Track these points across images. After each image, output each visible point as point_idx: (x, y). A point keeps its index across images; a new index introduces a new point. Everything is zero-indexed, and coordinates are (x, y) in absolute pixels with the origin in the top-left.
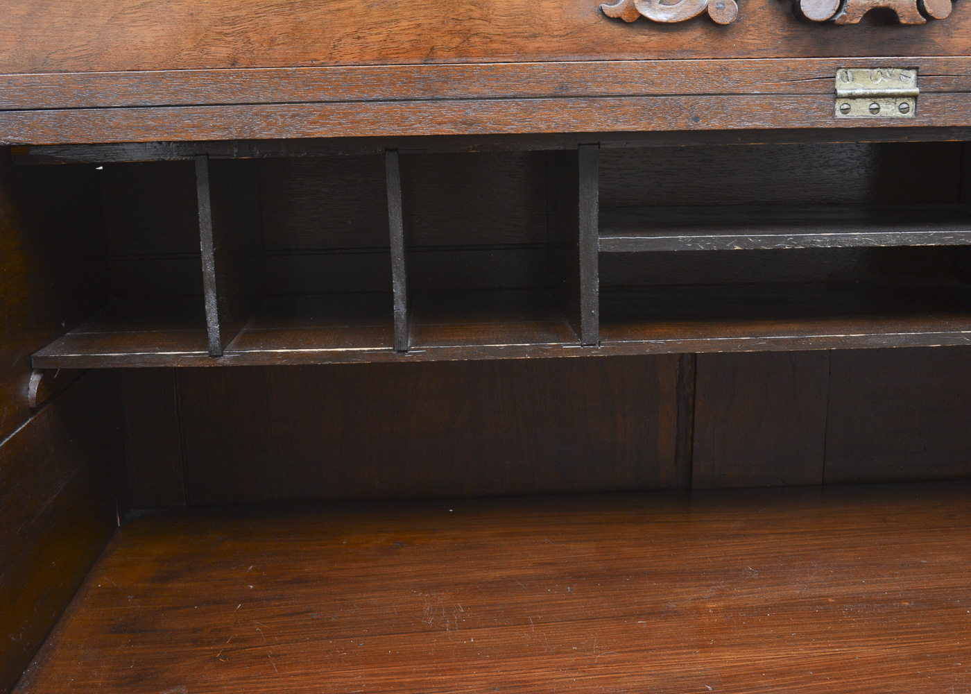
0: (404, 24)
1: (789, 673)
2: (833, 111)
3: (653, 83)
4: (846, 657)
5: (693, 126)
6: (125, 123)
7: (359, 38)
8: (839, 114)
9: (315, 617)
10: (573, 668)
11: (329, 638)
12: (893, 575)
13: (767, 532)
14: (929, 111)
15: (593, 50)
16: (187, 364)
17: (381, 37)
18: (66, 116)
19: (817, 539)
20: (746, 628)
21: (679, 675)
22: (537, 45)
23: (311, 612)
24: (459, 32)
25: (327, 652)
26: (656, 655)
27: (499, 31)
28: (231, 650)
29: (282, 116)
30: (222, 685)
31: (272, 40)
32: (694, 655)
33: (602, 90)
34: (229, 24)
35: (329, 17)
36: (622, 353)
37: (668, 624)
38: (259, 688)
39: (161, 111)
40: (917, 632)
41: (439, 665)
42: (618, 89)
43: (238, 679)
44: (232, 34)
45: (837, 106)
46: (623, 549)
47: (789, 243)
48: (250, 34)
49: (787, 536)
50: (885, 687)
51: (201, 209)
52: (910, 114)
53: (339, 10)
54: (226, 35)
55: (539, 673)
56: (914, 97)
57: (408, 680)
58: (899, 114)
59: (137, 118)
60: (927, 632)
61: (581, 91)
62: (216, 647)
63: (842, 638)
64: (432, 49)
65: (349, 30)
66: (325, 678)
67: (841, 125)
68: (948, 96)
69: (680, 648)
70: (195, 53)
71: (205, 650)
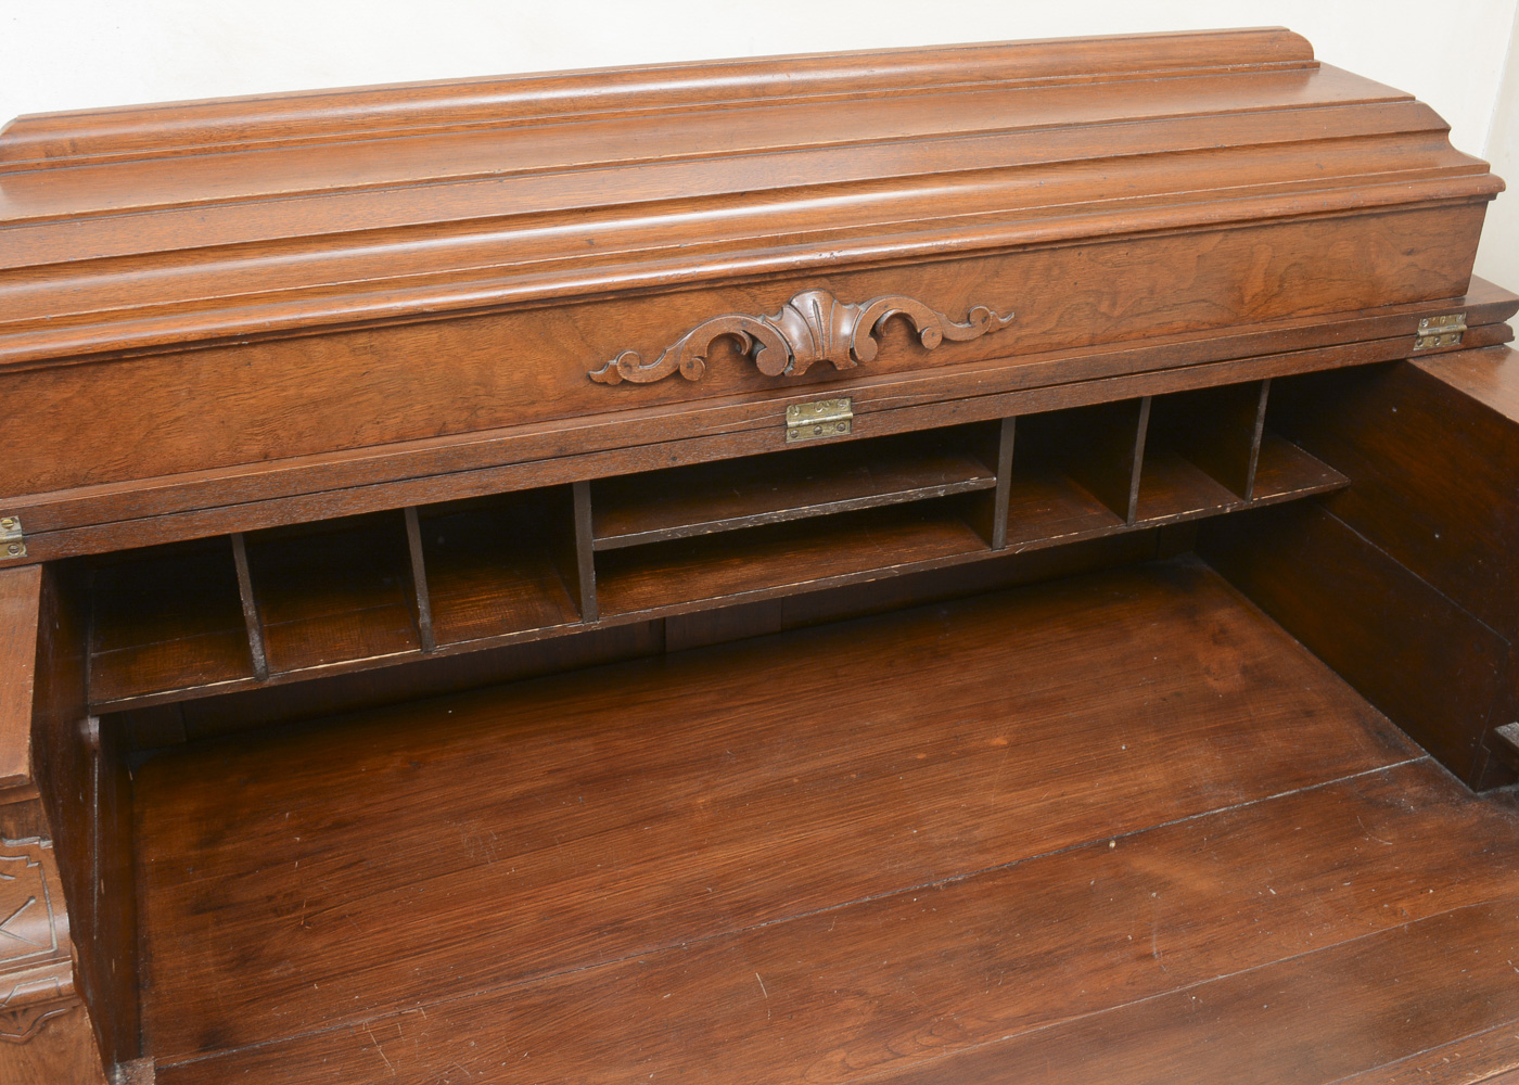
0: (418, 407)
1: (768, 865)
2: (785, 439)
3: (637, 436)
4: (808, 841)
5: (671, 464)
6: (175, 526)
7: (378, 423)
8: (790, 440)
9: (371, 866)
10: (601, 887)
11: (391, 888)
12: (844, 744)
13: (738, 703)
14: (861, 428)
15: (583, 408)
16: (236, 690)
17: (398, 420)
18: (119, 528)
19: (781, 707)
20: (731, 821)
21: (685, 880)
22: (535, 410)
23: (363, 861)
24: (467, 408)
25: (395, 903)
26: (664, 863)
27: (502, 403)
28: (311, 915)
29: (319, 502)
30: (319, 954)
31: (300, 434)
32: (693, 858)
33: (596, 446)
34: (259, 426)
35: (350, 409)
36: (617, 624)
37: (669, 827)
38: (352, 951)
39: (210, 512)
40: (861, 807)
41: (494, 901)
42: (608, 444)
43: (331, 945)
44: (263, 433)
45: (788, 434)
46: (618, 743)
47: (752, 522)
48: (279, 432)
49: (755, 707)
50: (839, 867)
51: (238, 566)
52: (846, 432)
53: (359, 403)
54: (257, 435)
55: (576, 897)
56: (850, 420)
57: (473, 921)
58: (838, 433)
59: (185, 521)
60: (870, 805)
61: (577, 450)
62: (298, 914)
63: (805, 822)
64: (444, 424)
65: (368, 418)
66: (403, 931)
67: (791, 447)
68: (875, 414)
69: (683, 852)
70: (228, 453)
71: (288, 919)
